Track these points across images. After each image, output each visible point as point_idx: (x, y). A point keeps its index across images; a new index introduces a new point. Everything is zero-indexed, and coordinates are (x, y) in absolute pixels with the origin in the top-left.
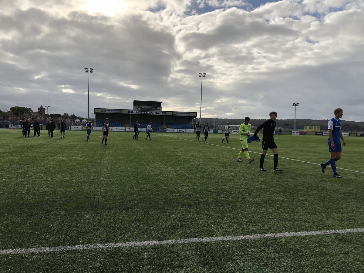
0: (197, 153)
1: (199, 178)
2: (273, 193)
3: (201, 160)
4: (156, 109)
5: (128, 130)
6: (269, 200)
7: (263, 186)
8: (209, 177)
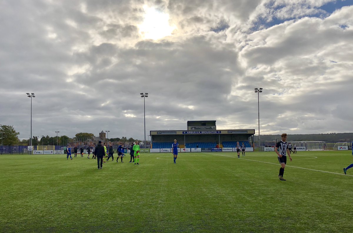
0: (257, 174)
1: (261, 202)
2: (351, 219)
3: (262, 182)
4: (211, 128)
5: (183, 151)
6: (346, 227)
7: (337, 210)
8: (273, 201)
